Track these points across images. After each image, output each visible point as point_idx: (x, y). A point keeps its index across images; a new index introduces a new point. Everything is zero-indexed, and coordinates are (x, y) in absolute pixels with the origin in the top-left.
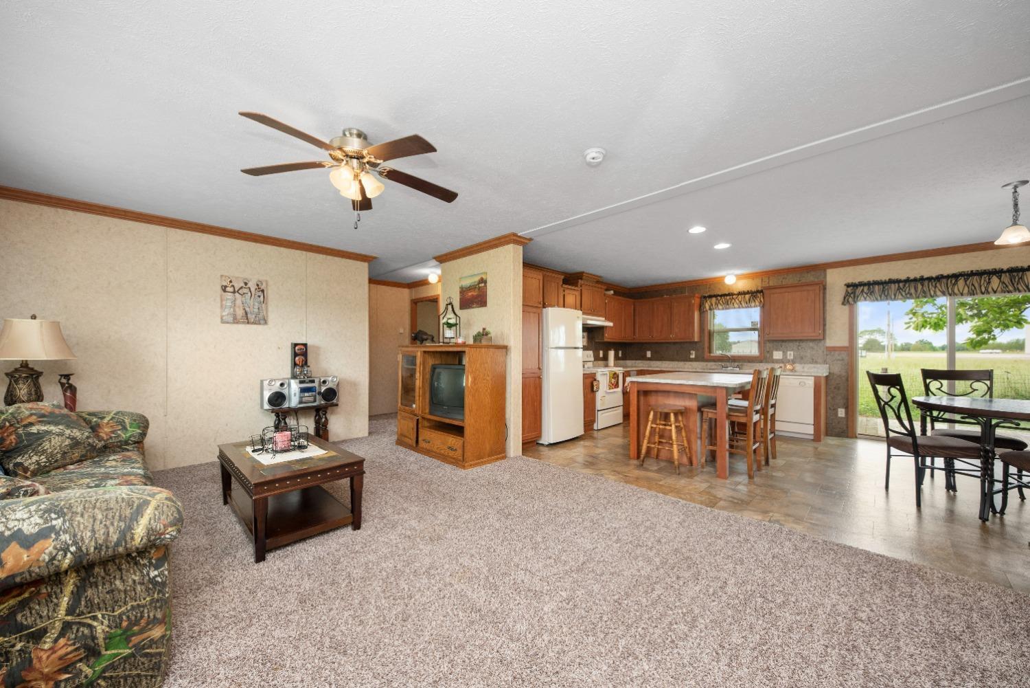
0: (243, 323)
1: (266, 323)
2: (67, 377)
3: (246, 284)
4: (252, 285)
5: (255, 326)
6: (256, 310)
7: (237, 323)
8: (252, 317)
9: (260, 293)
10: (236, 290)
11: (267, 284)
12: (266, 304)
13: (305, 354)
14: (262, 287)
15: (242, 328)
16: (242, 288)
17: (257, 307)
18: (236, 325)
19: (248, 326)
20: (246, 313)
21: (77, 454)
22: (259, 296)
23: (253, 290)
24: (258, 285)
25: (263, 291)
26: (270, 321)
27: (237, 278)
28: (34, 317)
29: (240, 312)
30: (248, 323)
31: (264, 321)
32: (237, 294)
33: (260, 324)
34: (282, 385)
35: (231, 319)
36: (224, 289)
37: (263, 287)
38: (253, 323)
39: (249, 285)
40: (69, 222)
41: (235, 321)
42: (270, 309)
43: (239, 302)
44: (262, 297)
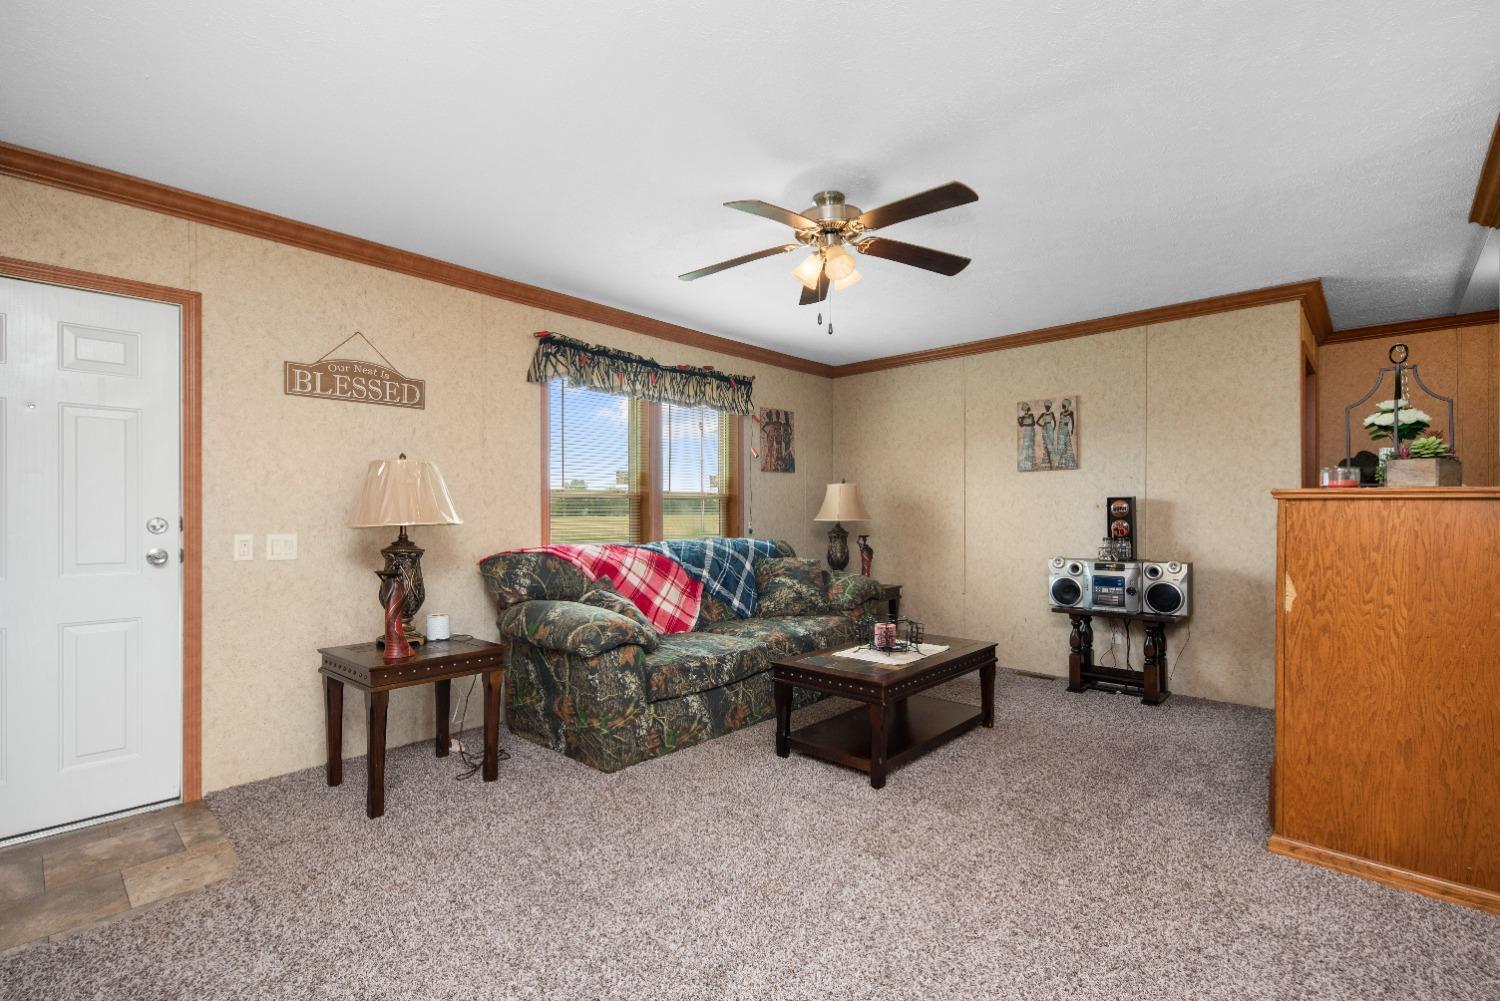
0: (1044, 469)
1: (1077, 466)
2: (864, 538)
3: (1048, 408)
4: (1056, 409)
5: (1062, 472)
6: (1062, 447)
7: (1037, 470)
8: (1056, 459)
9: (1068, 419)
10: (1036, 420)
11: (1078, 402)
12: (1077, 434)
13: (1130, 517)
14: (1070, 409)
15: (1044, 475)
16: (1043, 415)
17: (1062, 442)
18: (1036, 473)
19: (1053, 473)
20: (1049, 454)
21: (797, 608)
22: (1066, 424)
23: (1057, 415)
24: (1064, 407)
25: (1071, 414)
26: (1083, 464)
27: (1037, 402)
28: (844, 482)
29: (1040, 452)
30: (1051, 468)
31: (1074, 463)
32: (1036, 427)
33: (1067, 468)
34: (1075, 568)
35: (1028, 465)
36: (1021, 422)
37: (1072, 407)
38: (1059, 468)
39: (1052, 410)
40: (894, 380)
41: (1035, 468)
42: (1084, 441)
43: (1039, 438)
44: (1070, 425)
